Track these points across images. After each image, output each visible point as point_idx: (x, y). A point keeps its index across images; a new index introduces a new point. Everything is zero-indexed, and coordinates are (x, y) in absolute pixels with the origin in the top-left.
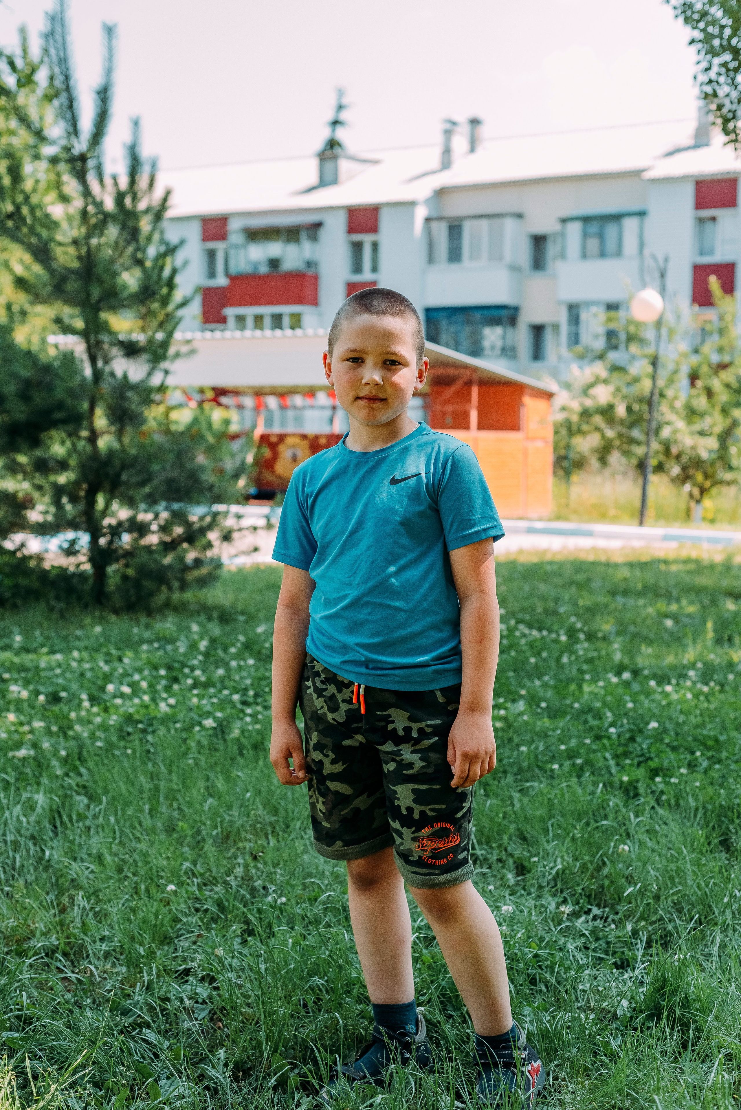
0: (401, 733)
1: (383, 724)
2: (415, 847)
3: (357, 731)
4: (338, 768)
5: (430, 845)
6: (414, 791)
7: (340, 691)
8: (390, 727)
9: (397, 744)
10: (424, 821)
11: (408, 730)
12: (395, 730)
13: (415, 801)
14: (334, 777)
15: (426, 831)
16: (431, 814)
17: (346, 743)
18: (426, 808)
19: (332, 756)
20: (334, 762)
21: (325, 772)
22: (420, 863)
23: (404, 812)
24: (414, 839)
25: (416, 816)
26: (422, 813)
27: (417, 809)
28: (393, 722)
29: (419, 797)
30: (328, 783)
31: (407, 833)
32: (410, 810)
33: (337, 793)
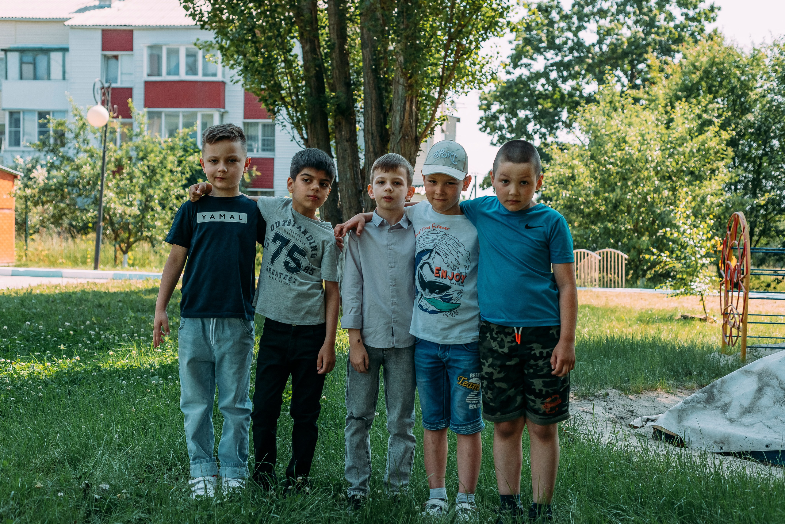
0: (538, 355)
1: (528, 351)
2: (542, 407)
3: (515, 356)
4: (501, 375)
5: (550, 406)
6: (543, 382)
7: (506, 337)
8: (532, 353)
9: (535, 361)
10: (548, 395)
11: (541, 353)
12: (535, 353)
13: (543, 386)
14: (498, 380)
15: (548, 400)
16: (551, 391)
17: (508, 363)
18: (549, 389)
19: (498, 369)
20: (499, 372)
21: (494, 378)
22: (544, 414)
23: (537, 391)
24: (542, 403)
25: (544, 393)
26: (547, 392)
27: (544, 390)
28: (534, 350)
29: (545, 384)
30: (495, 383)
31: (538, 401)
32: (541, 390)
33: (500, 388)
